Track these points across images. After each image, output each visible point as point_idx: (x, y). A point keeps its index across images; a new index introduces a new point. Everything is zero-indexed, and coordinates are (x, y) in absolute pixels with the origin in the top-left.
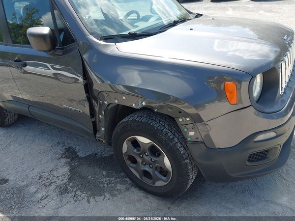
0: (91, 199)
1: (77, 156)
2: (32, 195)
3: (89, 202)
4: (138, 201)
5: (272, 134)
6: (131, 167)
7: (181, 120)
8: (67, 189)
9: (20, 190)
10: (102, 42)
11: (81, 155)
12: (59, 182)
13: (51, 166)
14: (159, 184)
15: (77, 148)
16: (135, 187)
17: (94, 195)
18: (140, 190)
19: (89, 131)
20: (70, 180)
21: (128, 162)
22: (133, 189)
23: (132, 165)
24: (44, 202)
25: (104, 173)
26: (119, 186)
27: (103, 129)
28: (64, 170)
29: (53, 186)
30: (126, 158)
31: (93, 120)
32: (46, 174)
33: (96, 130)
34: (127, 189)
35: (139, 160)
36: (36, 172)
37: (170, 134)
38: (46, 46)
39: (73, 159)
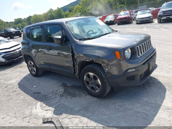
0: (72, 98)
1: (67, 86)
2: (50, 97)
3: (71, 99)
4: (89, 99)
5: (134, 70)
6: (87, 86)
7: (103, 65)
8: (63, 95)
9: (45, 95)
10: (78, 41)
11: (68, 85)
12: (60, 93)
13: (57, 89)
14: (97, 91)
15: (67, 84)
16: (89, 95)
17: (73, 97)
18: (90, 95)
19: (72, 73)
20: (64, 93)
21: (86, 84)
22: (88, 95)
23: (87, 85)
24: (55, 99)
25: (77, 91)
26: (82, 95)
27: (77, 71)
28: (62, 90)
29: (58, 95)
30: (85, 82)
31: (74, 68)
32: (55, 91)
33: (75, 73)
34: (86, 95)
35: (90, 83)
36: (51, 91)
37: (100, 71)
38: (59, 42)
39: (65, 86)
